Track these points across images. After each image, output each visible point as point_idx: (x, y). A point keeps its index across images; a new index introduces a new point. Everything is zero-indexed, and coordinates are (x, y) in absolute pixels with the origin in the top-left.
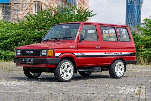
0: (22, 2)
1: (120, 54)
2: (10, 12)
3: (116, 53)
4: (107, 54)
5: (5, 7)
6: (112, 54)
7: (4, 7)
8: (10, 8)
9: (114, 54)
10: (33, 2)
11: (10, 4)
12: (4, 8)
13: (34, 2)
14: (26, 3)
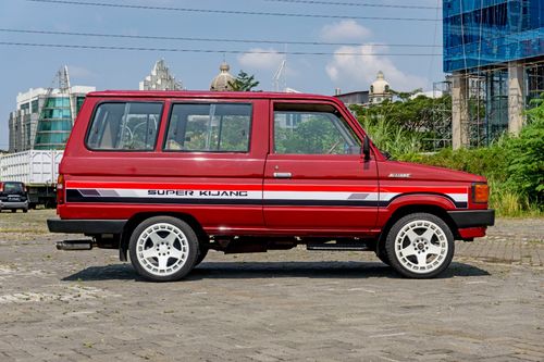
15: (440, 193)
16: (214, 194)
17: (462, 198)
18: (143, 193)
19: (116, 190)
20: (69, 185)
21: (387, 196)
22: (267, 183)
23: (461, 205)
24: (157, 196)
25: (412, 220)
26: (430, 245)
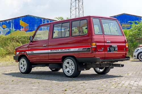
1: (68, 51)
3: (63, 49)
4: (54, 52)
6: (58, 51)
9: (61, 51)
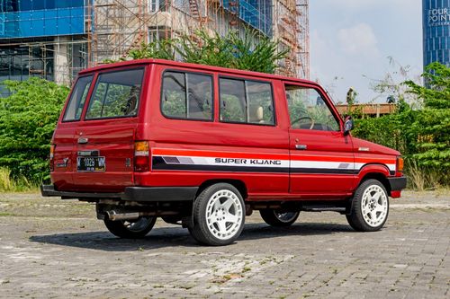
0: (117, 31)
2: (87, 58)
5: (75, 45)
7: (70, 45)
8: (87, 47)
10: (146, 29)
11: (86, 36)
12: (72, 48)
13: (151, 28)
14: (130, 31)
15: (382, 163)
16: (260, 163)
17: (392, 167)
18: (211, 161)
19: (193, 158)
20: (156, 152)
21: (358, 166)
22: (293, 153)
23: (392, 173)
24: (221, 164)
25: (369, 185)
26: (377, 204)
